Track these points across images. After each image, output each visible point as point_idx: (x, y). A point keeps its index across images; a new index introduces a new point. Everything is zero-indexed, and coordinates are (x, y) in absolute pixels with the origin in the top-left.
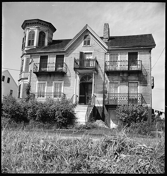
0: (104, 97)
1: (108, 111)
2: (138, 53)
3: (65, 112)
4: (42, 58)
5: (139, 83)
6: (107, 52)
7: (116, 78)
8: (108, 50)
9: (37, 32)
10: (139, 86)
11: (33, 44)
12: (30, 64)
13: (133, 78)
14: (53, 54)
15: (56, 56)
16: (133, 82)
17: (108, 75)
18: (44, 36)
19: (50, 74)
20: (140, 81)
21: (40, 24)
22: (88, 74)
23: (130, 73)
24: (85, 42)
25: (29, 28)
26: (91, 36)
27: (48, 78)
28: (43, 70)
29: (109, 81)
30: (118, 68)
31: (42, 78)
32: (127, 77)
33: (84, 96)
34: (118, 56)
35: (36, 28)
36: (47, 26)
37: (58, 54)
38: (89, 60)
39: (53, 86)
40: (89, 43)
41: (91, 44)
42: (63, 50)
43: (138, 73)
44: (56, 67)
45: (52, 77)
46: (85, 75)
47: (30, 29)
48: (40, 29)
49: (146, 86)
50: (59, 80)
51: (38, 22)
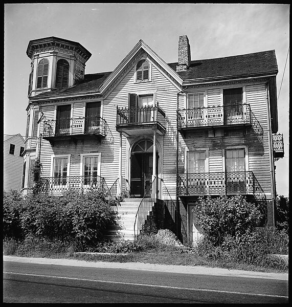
0: (179, 180)
1: (186, 209)
2: (244, 89)
3: (92, 217)
4: (60, 109)
5: (246, 149)
6: (181, 92)
7: (200, 142)
8: (184, 87)
9: (52, 61)
10: (247, 156)
11: (45, 85)
12: (38, 123)
13: (234, 140)
14: (79, 101)
15: (85, 104)
16: (235, 149)
17: (184, 137)
19: (75, 140)
20: (249, 145)
21: (58, 45)
22: (146, 137)
23: (228, 130)
24: (139, 74)
25: (38, 55)
26: (151, 63)
27: (72, 147)
28: (62, 132)
29: (187, 149)
30: (205, 122)
31: (62, 148)
32: (223, 138)
33: (139, 180)
34: (204, 98)
35: (51, 53)
36: (72, 48)
37: (89, 100)
38: (148, 109)
39: (81, 164)
40: (146, 77)
41: (150, 76)
43: (245, 129)
44: (87, 125)
45: (79, 146)
46: (141, 138)
47: (40, 56)
48: (59, 55)
49: (262, 155)
50: (92, 150)
51: (55, 43)
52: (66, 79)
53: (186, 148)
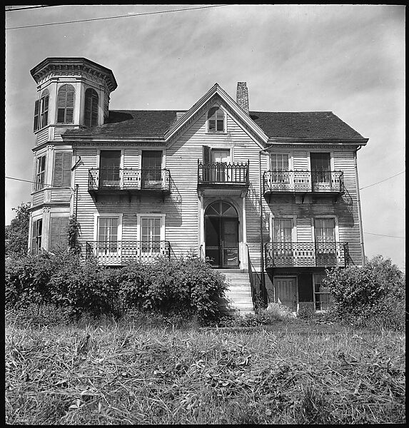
0: (264, 249)
1: (272, 282)
2: (332, 154)
4: (104, 155)
5: (336, 219)
6: (265, 151)
7: (286, 208)
8: (267, 145)
9: (79, 90)
10: (337, 227)
11: (71, 120)
12: (73, 170)
13: (322, 209)
16: (325, 219)
17: (269, 201)
18: (96, 100)
19: (129, 195)
20: (340, 215)
21: (87, 70)
22: (222, 199)
23: (316, 197)
24: (212, 123)
25: (58, 79)
26: (226, 112)
27: (125, 205)
28: (107, 184)
29: (272, 216)
30: (291, 187)
31: (109, 205)
32: (311, 205)
33: (217, 248)
34: (289, 160)
35: (77, 79)
36: (102, 76)
37: (147, 148)
38: (223, 166)
39: (138, 226)
40: (221, 128)
41: (225, 128)
42: (161, 139)
43: (335, 197)
44: (143, 180)
45: (135, 204)
46: (217, 199)
47: (61, 80)
48: (87, 82)
49: (352, 226)
50: (152, 210)
52: (95, 116)
53: (271, 214)
